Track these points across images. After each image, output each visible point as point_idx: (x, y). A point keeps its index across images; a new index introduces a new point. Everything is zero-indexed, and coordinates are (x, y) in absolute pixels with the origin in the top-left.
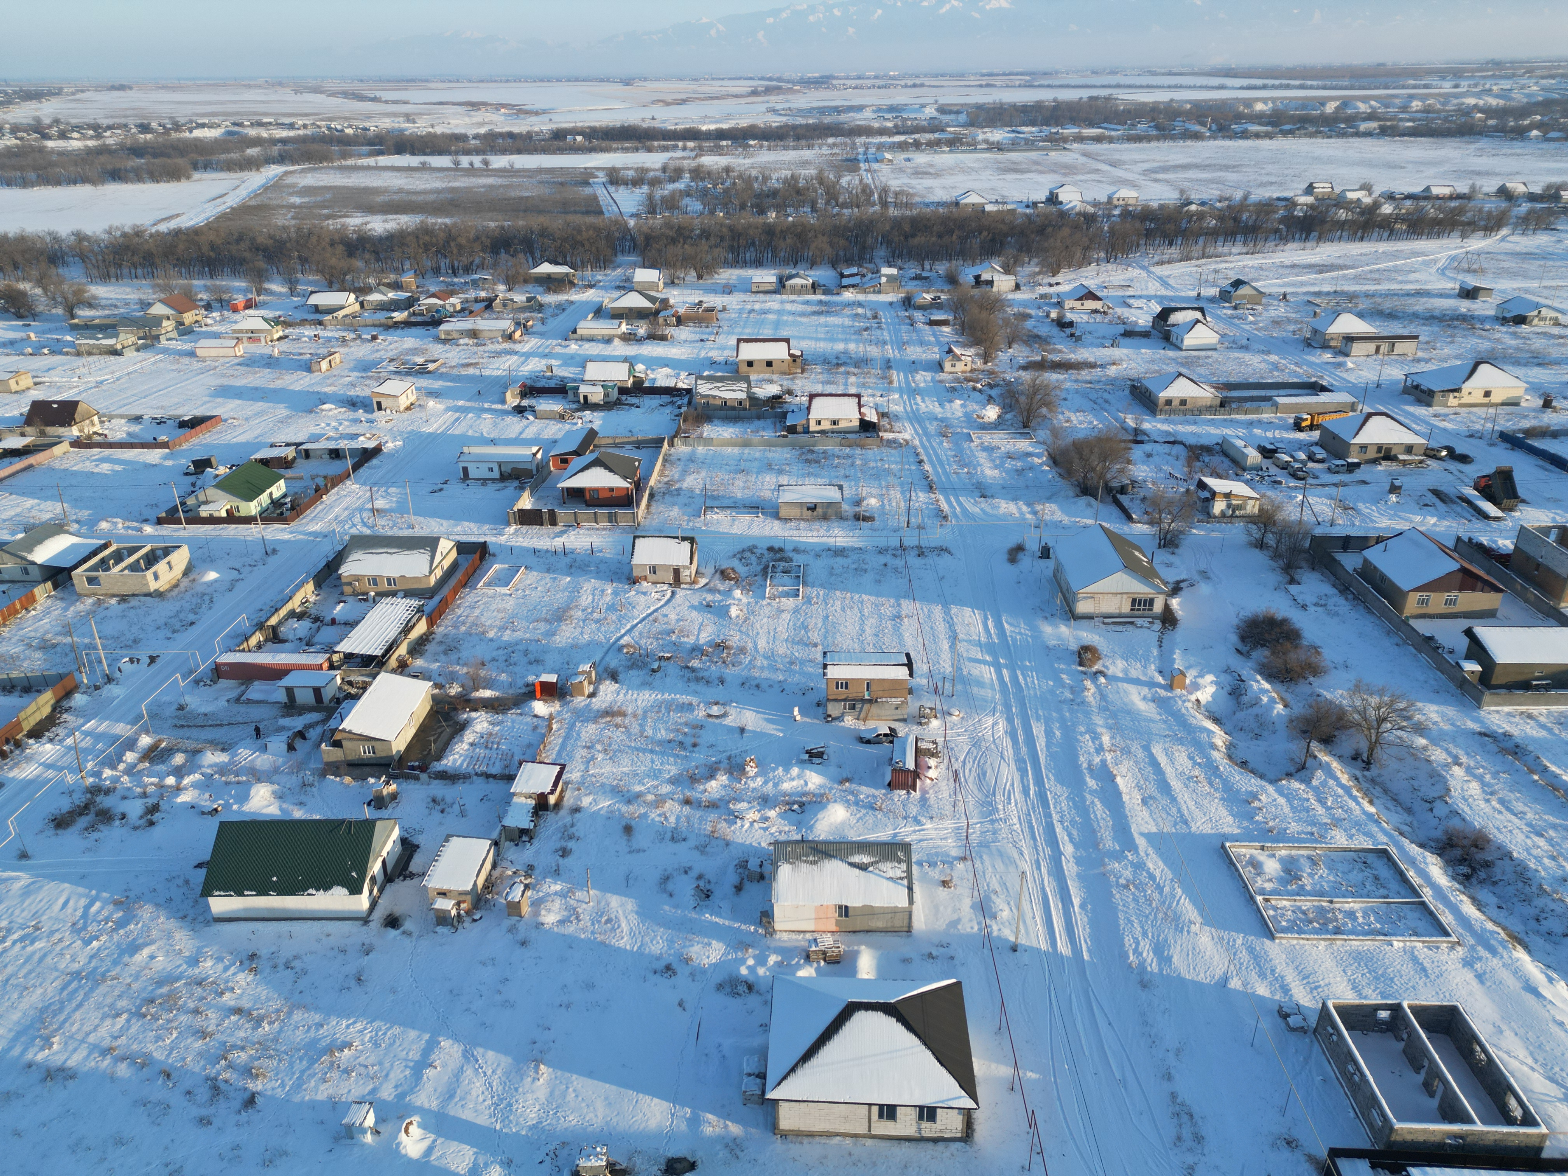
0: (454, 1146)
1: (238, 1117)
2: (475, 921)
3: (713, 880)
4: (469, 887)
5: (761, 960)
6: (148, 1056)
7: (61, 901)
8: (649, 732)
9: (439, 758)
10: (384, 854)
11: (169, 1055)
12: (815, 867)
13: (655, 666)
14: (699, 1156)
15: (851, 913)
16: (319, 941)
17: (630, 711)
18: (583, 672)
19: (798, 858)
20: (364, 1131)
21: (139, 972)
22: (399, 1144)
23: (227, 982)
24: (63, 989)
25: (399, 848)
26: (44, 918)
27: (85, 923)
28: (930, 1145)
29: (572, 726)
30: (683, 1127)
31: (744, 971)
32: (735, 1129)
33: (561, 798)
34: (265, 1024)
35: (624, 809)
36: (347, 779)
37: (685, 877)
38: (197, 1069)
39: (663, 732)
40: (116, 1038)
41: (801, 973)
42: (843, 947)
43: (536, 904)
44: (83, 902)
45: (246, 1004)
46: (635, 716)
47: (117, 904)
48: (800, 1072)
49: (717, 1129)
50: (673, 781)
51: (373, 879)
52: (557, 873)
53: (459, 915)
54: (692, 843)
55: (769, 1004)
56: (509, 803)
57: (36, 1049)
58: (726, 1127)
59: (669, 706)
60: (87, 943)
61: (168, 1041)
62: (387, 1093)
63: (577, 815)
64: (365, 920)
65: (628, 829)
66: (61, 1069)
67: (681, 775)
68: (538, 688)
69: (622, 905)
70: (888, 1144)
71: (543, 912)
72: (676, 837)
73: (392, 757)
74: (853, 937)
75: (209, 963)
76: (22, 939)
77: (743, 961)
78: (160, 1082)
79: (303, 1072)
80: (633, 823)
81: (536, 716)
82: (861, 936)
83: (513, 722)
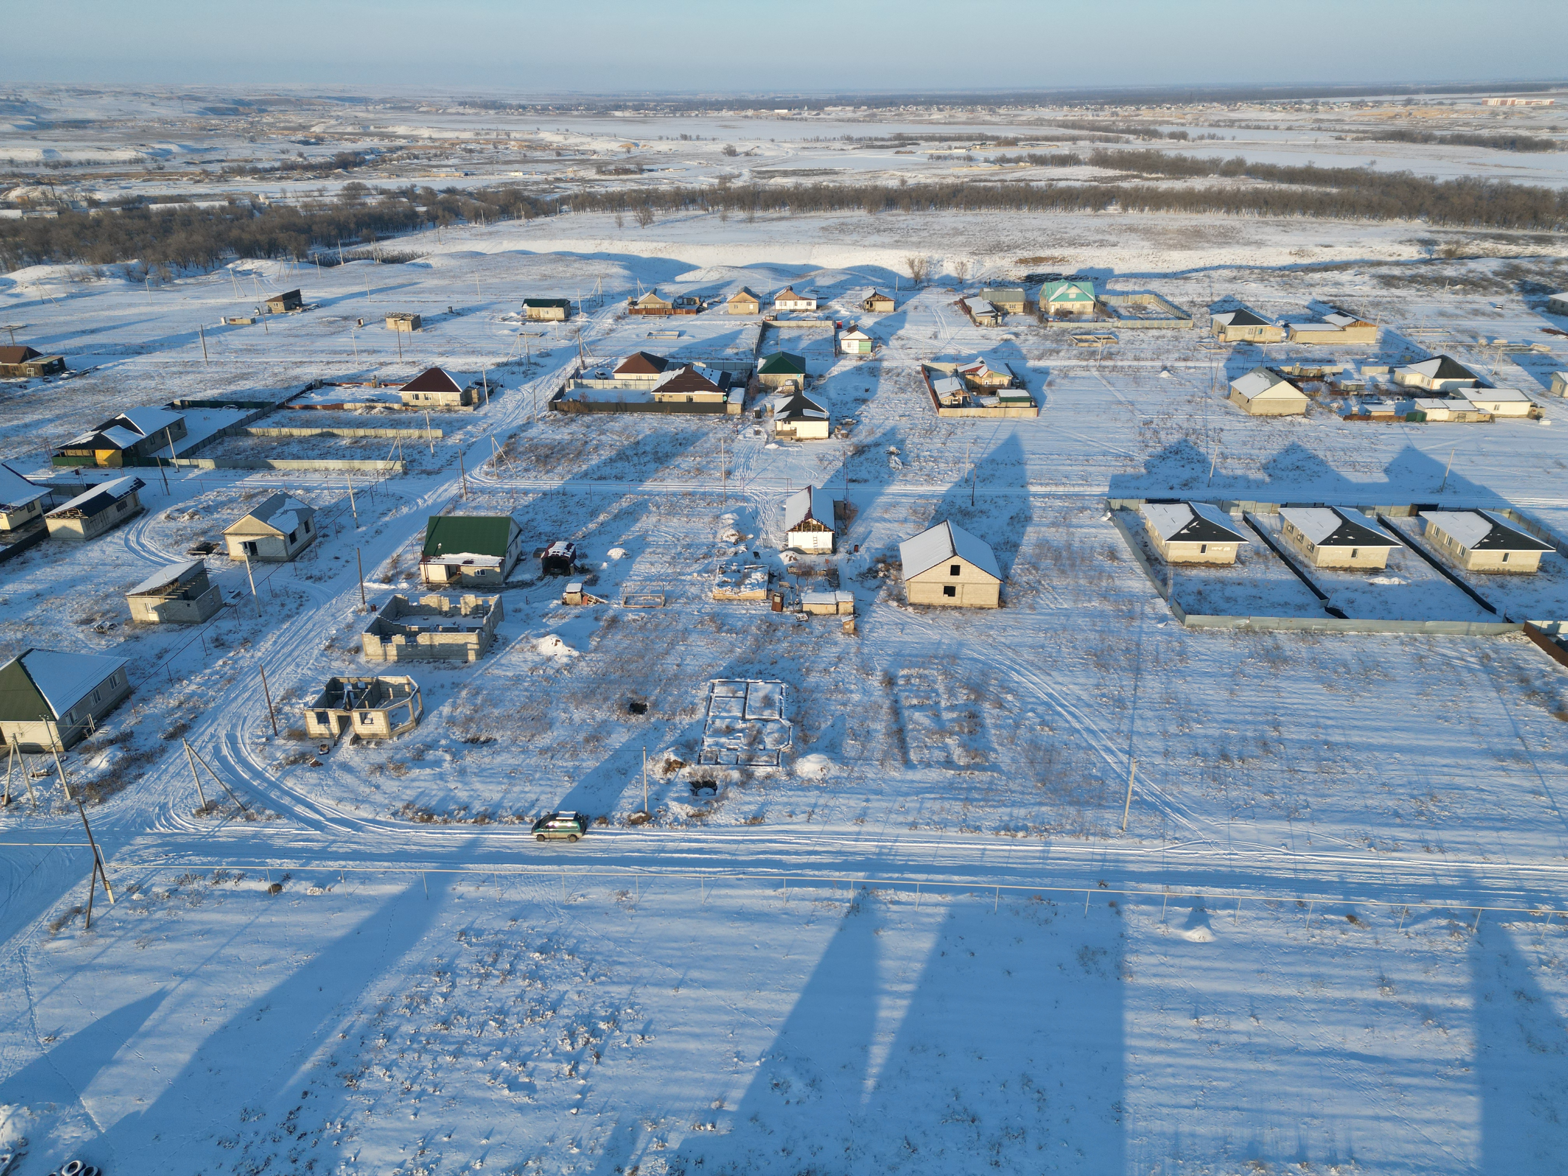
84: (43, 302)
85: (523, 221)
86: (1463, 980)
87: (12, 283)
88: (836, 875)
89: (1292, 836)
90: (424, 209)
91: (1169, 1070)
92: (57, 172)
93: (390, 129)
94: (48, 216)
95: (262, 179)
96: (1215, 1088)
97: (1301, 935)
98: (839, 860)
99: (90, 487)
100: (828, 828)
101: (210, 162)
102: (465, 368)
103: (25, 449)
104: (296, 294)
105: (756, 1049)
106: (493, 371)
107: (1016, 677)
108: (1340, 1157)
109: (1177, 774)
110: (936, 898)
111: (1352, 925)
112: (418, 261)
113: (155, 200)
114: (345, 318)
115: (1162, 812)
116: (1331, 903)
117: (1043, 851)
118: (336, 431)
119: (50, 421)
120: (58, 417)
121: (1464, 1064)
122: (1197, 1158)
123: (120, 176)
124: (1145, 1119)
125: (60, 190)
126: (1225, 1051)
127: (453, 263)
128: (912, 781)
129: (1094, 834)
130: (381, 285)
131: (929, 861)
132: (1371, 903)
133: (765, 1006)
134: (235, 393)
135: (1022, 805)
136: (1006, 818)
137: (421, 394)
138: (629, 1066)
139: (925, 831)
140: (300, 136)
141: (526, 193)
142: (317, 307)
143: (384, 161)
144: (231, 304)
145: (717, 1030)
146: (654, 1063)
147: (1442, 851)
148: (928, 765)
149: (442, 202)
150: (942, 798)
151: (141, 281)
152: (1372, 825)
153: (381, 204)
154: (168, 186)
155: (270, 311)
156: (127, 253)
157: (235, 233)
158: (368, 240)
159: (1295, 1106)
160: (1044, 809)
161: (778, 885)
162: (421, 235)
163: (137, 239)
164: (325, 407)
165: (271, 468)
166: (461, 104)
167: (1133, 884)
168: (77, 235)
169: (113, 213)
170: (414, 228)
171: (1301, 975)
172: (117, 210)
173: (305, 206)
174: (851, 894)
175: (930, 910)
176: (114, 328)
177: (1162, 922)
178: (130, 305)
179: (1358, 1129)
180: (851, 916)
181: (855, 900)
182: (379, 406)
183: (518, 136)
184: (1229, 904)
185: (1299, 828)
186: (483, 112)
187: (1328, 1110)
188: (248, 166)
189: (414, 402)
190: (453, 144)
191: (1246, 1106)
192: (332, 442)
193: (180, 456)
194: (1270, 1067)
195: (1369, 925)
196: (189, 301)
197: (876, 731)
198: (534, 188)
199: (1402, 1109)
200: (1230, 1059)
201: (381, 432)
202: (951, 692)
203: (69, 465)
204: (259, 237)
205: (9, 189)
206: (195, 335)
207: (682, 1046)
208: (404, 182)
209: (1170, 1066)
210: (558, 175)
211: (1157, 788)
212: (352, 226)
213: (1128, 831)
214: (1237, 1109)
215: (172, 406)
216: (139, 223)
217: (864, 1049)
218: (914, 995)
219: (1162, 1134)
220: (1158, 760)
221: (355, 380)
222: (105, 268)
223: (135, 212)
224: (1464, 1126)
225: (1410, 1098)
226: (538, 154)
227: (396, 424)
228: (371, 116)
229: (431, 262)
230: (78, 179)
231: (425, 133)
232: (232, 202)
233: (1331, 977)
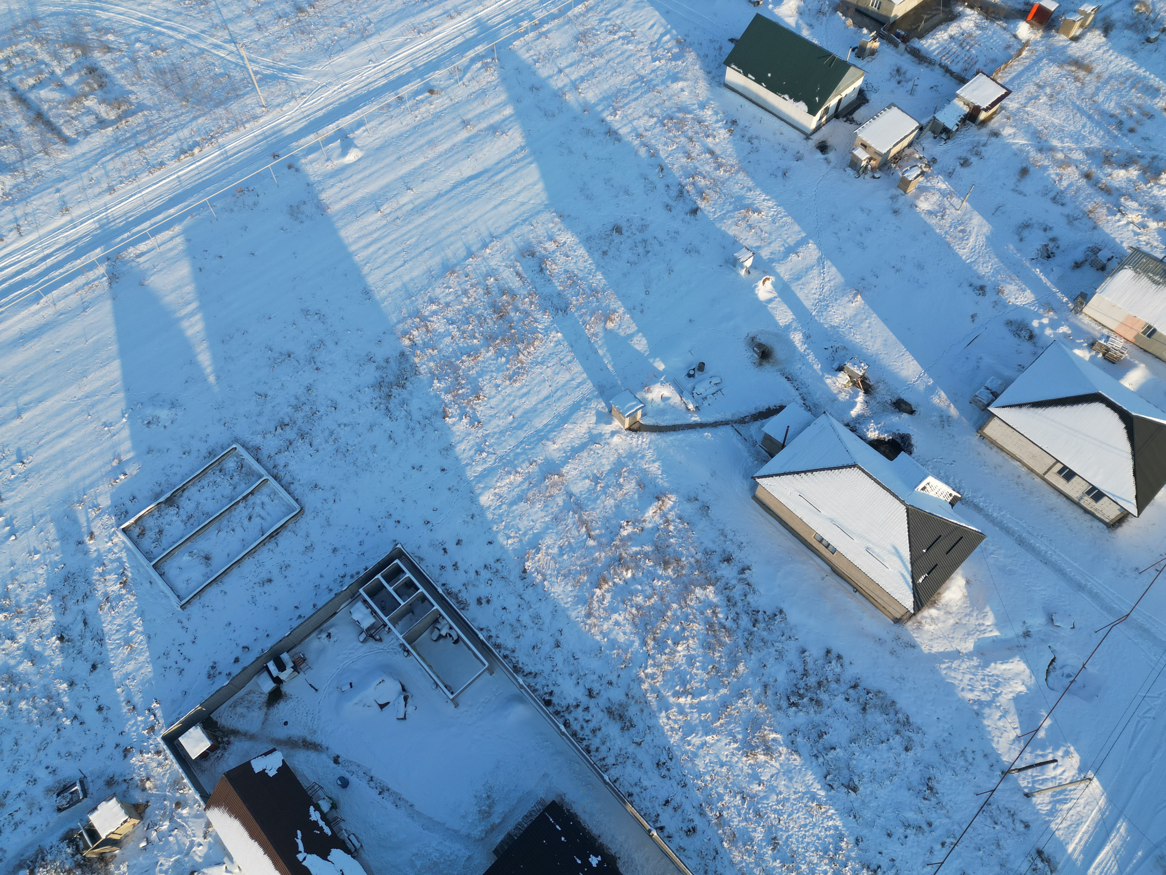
0: (784, 307)
1: (685, 216)
2: (874, 177)
3: (1062, 248)
4: (884, 151)
5: (1054, 325)
6: (657, 151)
7: (651, 23)
8: (1100, 98)
9: (921, 37)
10: (843, 94)
11: (668, 157)
12: (1154, 286)
13: (1153, 36)
14: (920, 410)
15: (1154, 336)
16: (775, 134)
17: (1098, 69)
18: (1084, 13)
19: (1146, 271)
20: (742, 267)
21: (673, 96)
22: (756, 286)
23: (714, 130)
24: (633, 83)
25: (854, 96)
26: (639, 30)
27: (657, 46)
28: (1081, 511)
29: (1039, 60)
30: (922, 388)
31: (1035, 324)
32: (953, 411)
33: (990, 118)
34: (722, 170)
35: (1033, 153)
36: (850, 22)
37: (1042, 233)
38: (677, 175)
39: (1113, 104)
40: (646, 130)
41: (1077, 352)
42: (1126, 355)
43: (922, 189)
44: (661, 30)
45: (718, 152)
46: (1099, 77)
47: (678, 42)
48: (1024, 410)
49: (942, 404)
50: (1088, 152)
51: (827, 109)
52: (949, 175)
53: (866, 167)
54: (1066, 210)
55: (1036, 356)
56: (949, 101)
57: (609, 113)
58: (949, 406)
59: (1136, 82)
60: (654, 60)
61: (670, 149)
62: (765, 253)
63: (993, 139)
64: (808, 136)
65: (1024, 172)
66: (616, 132)
67: (1099, 150)
68: (1034, 11)
69: (980, 226)
70: (1051, 490)
71: (922, 198)
72: (1058, 198)
73: (888, 18)
74: (1142, 354)
75: (710, 112)
76: (624, 38)
77: (1040, 317)
78: (657, 170)
79: (728, 212)
80: (1032, 169)
81: (1015, 36)
82: (1149, 358)
83: (994, 33)
86: (503, 97)
88: (78, 263)
89: (372, 51)
91: (381, 251)
96: (410, 245)
97: (409, 120)
98: (71, 250)
100: (43, 231)
105: (116, 412)
107: (103, 15)
108: (487, 241)
109: (275, 42)
110: (166, 234)
111: (434, 96)
115: (283, 78)
116: (415, 87)
117: (222, 154)
121: (522, 148)
122: (421, 290)
124: (383, 288)
126: (404, 220)
128: (84, 154)
129: (248, 121)
131: (142, 210)
132: (437, 74)
133: (99, 383)
135: (183, 126)
136: (177, 144)
138: (28, 486)
139: (123, 189)
145: (77, 420)
146: (47, 471)
147: (459, 14)
148: (87, 134)
150: (117, 155)
152: (413, 15)
159: (454, 227)
160: (200, 121)
161: (37, 298)
167: (294, 144)
171: (422, 146)
174: (101, 270)
175: (169, 245)
177: (327, 160)
179: (490, 219)
180: (114, 285)
181: (107, 272)
184: (360, 124)
185: (373, 42)
187: (471, 219)
191: (430, 245)
194: (432, 213)
195: (442, 90)
197: (16, 126)
199: (505, 193)
200: (409, 222)
202: (56, 56)
207: (58, 447)
209: (380, 249)
211: (268, 60)
213: (268, 107)
214: (427, 249)
217: (192, 362)
218: (201, 308)
219: (397, 290)
220: (256, 36)
224: (534, 184)
225: (506, 185)
233: (437, 138)
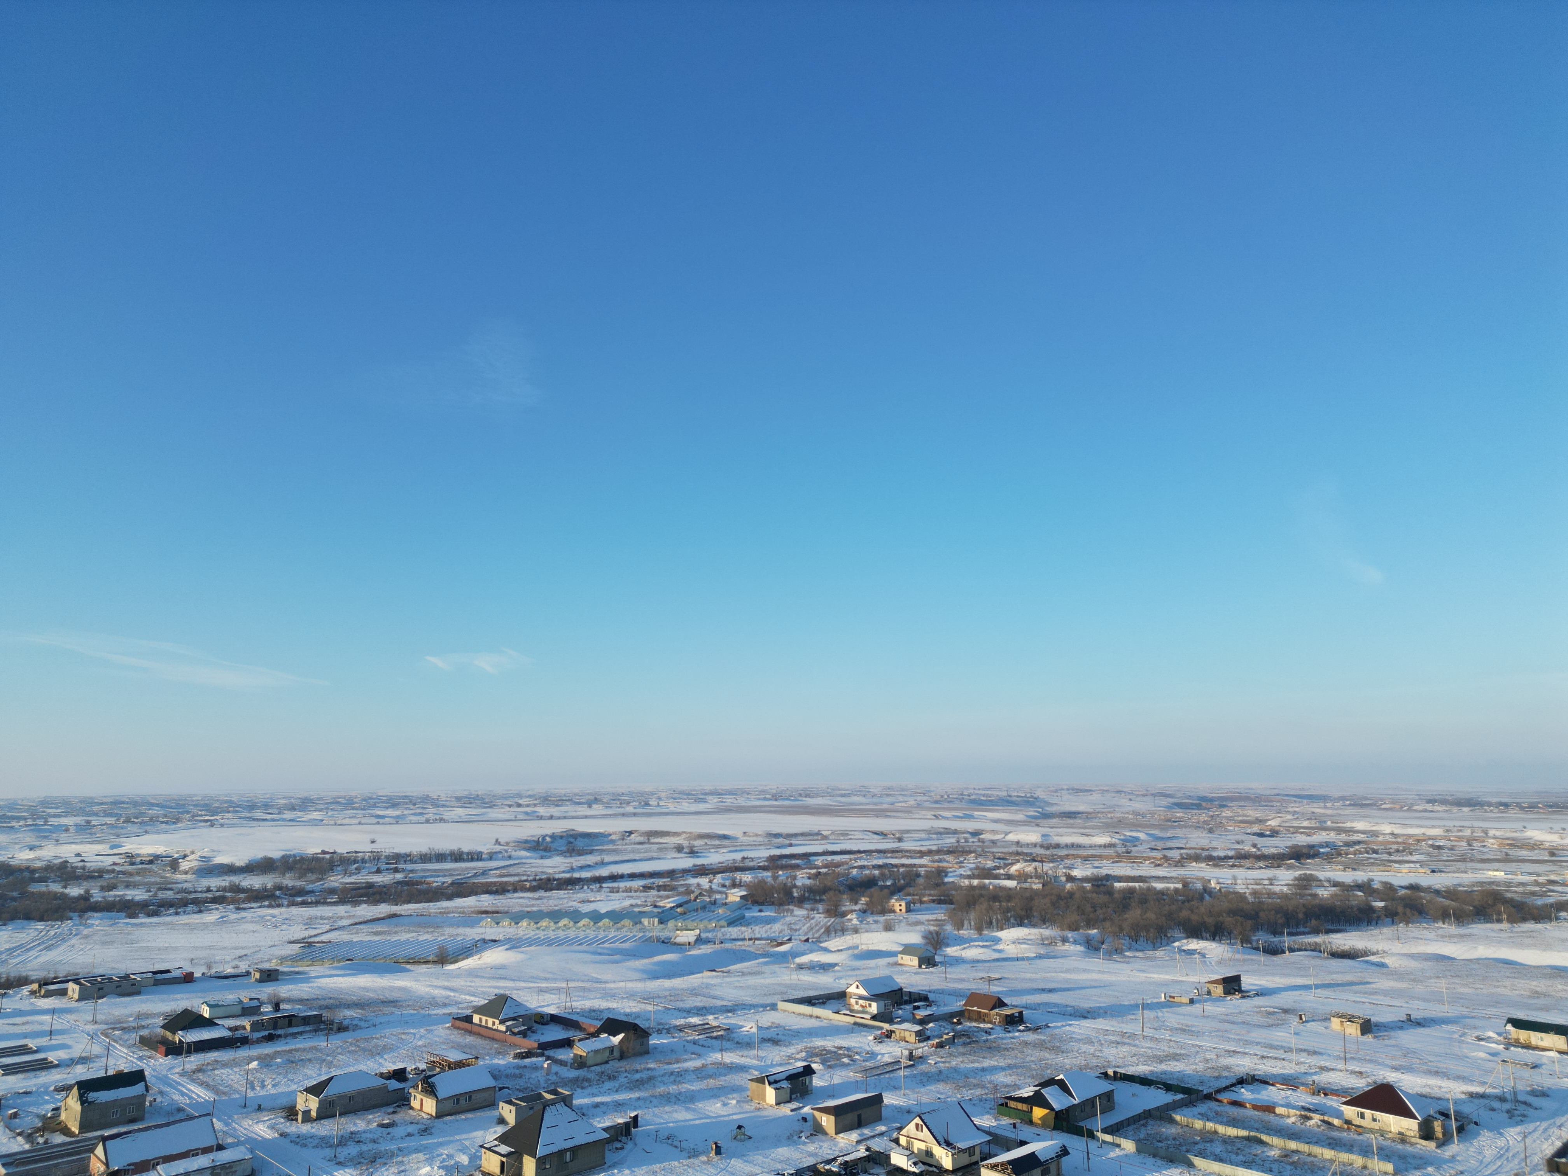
84: (1018, 959)
85: (1505, 925)
87: (998, 940)
90: (1382, 904)
92: (1048, 852)
93: (1349, 825)
94: (1035, 887)
95: (1215, 866)
99: (1023, 1143)
101: (1170, 849)
102: (1426, 1091)
103: (979, 1092)
104: (1236, 979)
106: (1463, 1102)
112: (1371, 958)
113: (1119, 879)
114: (1286, 1011)
118: (1264, 1138)
119: (1003, 1069)
120: (1010, 1067)
123: (1094, 857)
125: (1047, 866)
127: (1413, 964)
130: (1328, 979)
134: (1165, 1073)
137: (1368, 1113)
140: (1256, 829)
141: (1508, 895)
142: (1257, 995)
143: (1340, 854)
144: (1173, 982)
149: (1402, 899)
151: (1097, 949)
153: (1334, 896)
154: (1132, 867)
155: (1209, 993)
156: (1090, 924)
157: (1185, 913)
158: (1316, 931)
162: (1376, 932)
163: (1099, 912)
164: (1255, 1107)
165: (1191, 1165)
166: (1429, 801)
168: (1053, 904)
169: (1084, 888)
170: (1369, 922)
172: (1088, 886)
173: (1255, 893)
176: (1068, 990)
178: (1084, 971)
182: (1316, 1118)
183: (1498, 833)
186: (1455, 809)
188: (1205, 853)
189: (1358, 1121)
190: (1418, 841)
192: (1258, 1150)
193: (1105, 1131)
196: (1135, 973)
198: (1520, 889)
201: (1317, 1150)
203: (1010, 1117)
204: (1206, 919)
205: (1012, 864)
206: (1136, 1006)
208: (1361, 876)
210: (1553, 877)
212: (1301, 916)
215: (1105, 1074)
216: (1103, 898)
221: (1291, 1082)
222: (1070, 934)
223: (1102, 889)
226: (1524, 853)
227: (1334, 1144)
228: (1329, 812)
229: (1387, 961)
230: (1063, 858)
231: (1387, 828)
232: (1186, 885)
